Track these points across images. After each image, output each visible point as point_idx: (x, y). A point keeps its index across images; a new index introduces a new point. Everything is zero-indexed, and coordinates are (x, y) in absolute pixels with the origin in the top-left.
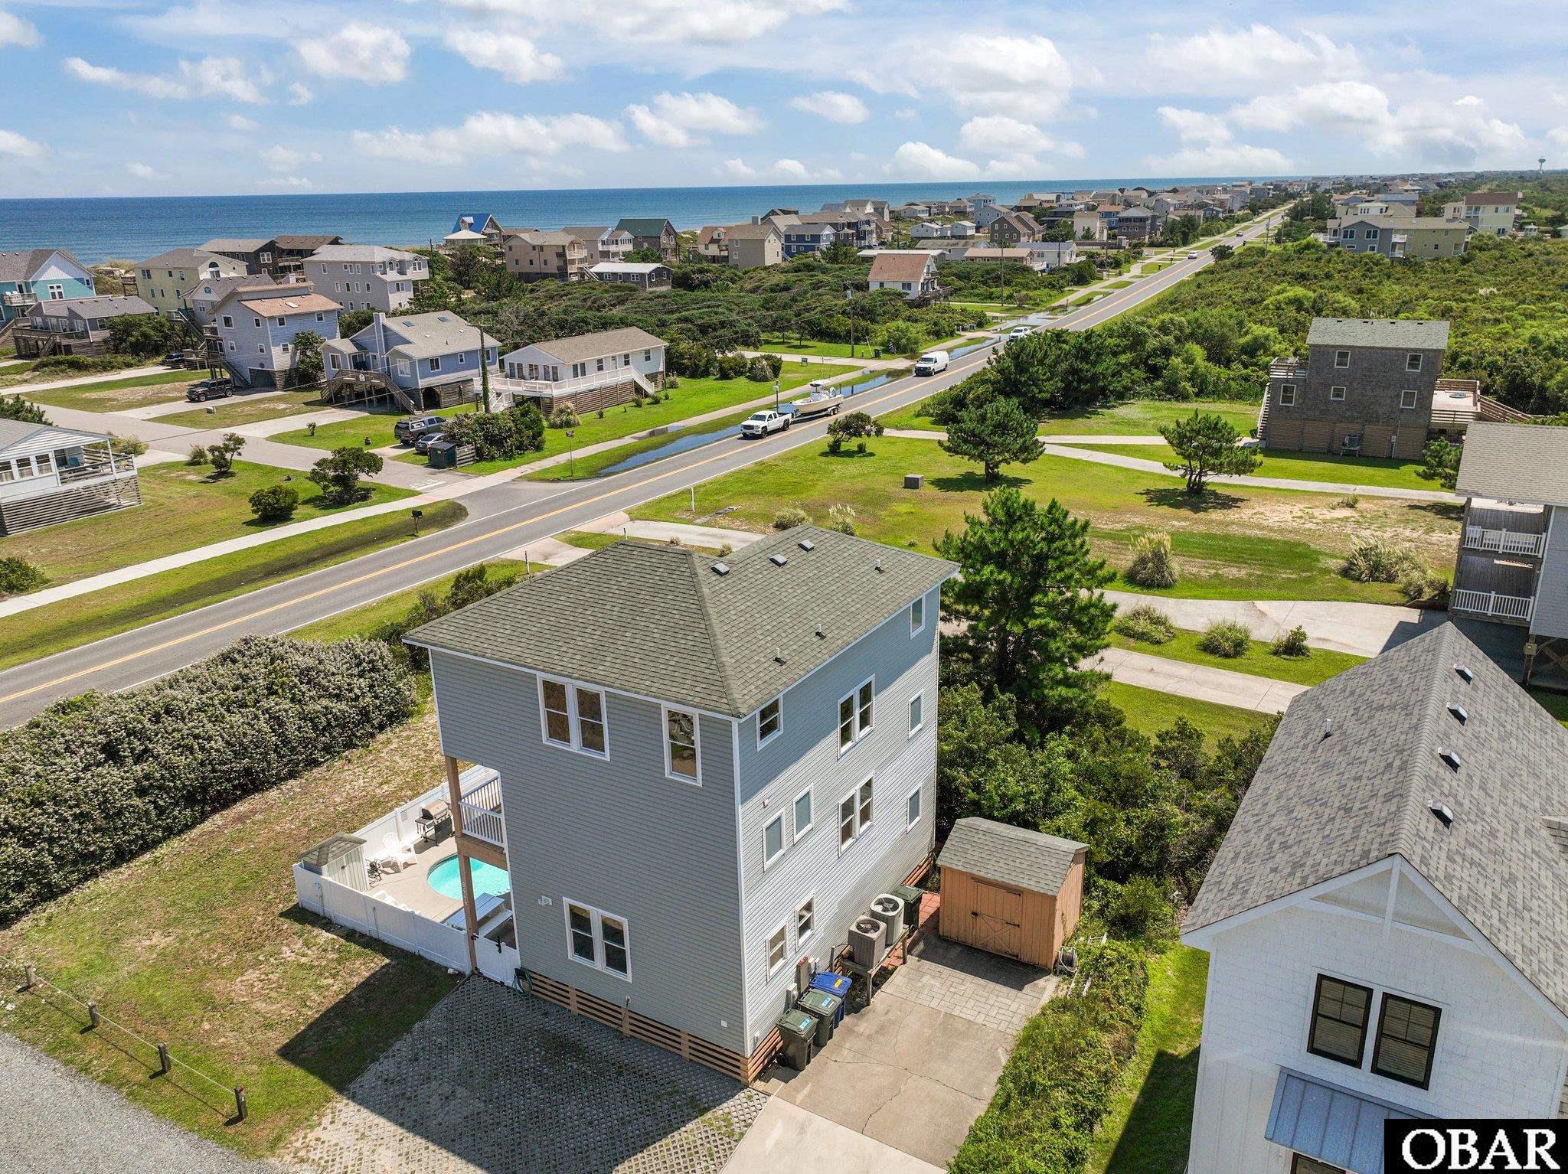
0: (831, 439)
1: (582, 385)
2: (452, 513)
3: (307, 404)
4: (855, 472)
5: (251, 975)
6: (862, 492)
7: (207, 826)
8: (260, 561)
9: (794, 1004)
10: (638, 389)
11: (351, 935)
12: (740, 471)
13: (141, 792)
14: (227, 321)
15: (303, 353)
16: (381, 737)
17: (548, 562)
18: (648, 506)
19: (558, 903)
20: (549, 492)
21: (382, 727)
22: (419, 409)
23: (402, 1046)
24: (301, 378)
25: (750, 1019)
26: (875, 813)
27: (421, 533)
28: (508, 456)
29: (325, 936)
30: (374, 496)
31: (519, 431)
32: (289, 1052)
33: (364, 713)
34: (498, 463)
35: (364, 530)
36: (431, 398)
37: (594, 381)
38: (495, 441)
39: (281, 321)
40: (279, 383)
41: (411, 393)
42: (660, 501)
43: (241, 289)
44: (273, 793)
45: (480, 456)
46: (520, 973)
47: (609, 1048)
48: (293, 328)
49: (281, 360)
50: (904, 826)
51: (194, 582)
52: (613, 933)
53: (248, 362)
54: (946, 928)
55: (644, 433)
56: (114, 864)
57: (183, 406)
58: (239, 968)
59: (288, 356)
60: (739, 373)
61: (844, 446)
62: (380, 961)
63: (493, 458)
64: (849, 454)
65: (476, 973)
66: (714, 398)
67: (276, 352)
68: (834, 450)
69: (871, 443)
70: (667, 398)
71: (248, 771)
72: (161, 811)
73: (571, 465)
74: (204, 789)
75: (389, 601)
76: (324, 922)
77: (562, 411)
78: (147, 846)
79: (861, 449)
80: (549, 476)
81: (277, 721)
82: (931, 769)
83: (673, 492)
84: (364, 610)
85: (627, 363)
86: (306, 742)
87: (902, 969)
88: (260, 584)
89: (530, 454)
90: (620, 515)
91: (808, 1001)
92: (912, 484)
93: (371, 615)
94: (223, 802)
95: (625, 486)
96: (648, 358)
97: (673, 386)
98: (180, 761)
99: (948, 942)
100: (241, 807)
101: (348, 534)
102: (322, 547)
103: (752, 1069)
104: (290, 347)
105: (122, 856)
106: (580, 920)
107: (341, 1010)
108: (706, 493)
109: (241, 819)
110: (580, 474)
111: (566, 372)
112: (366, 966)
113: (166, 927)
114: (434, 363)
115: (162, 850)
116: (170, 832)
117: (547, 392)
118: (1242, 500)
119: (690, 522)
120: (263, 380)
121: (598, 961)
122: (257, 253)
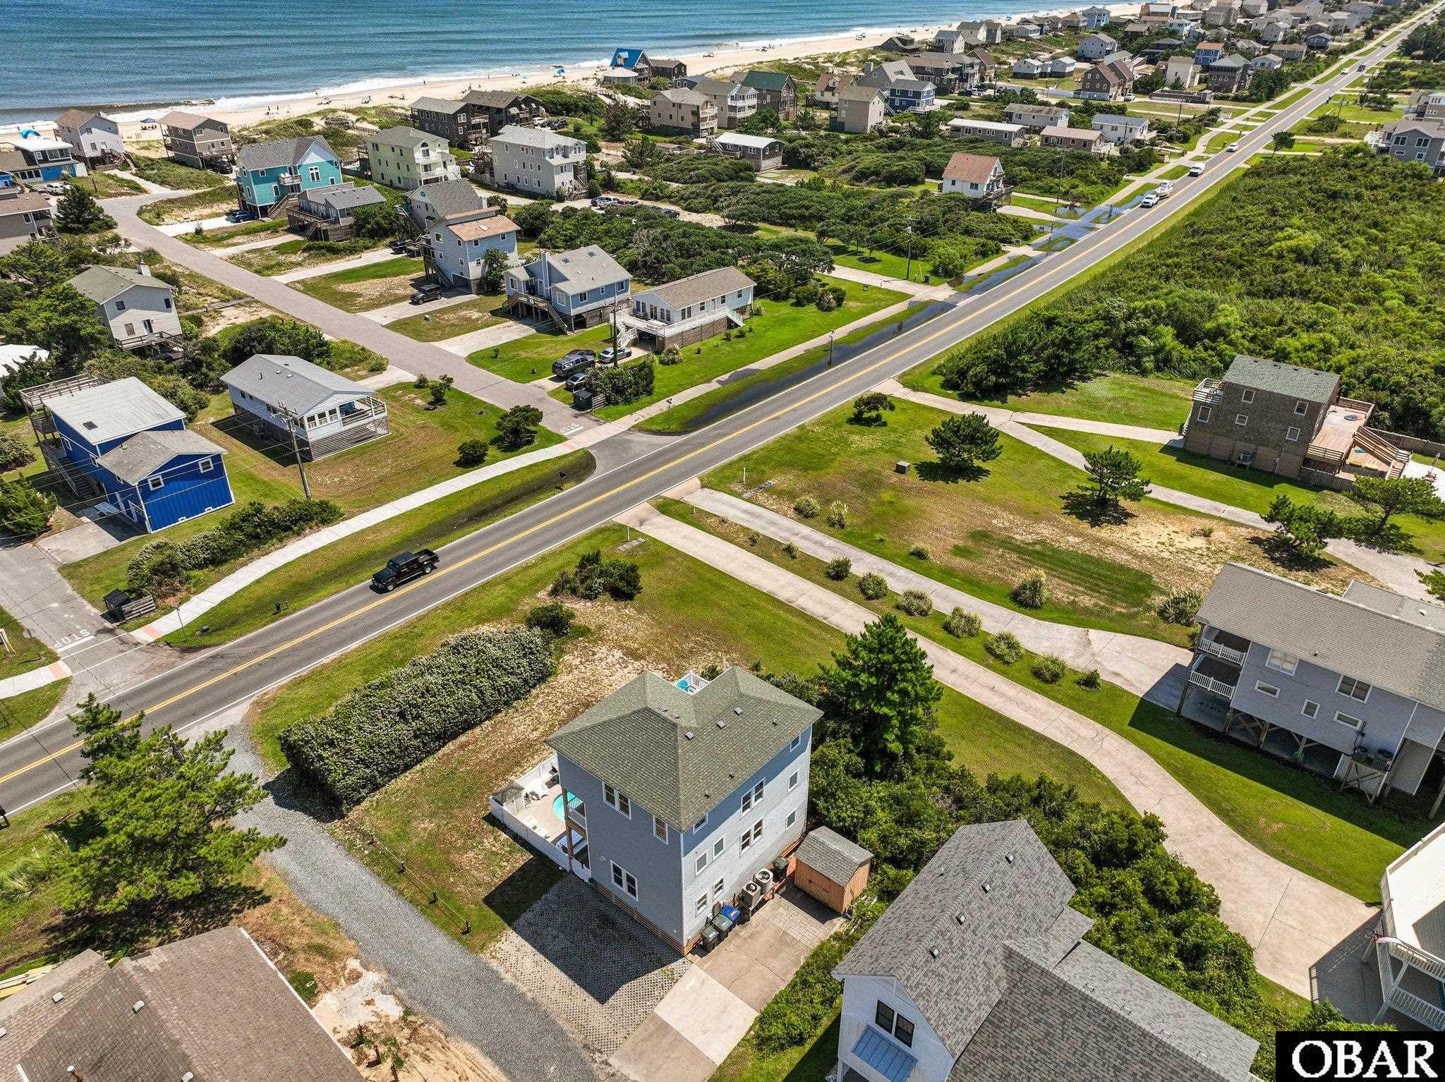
0: (856, 410)
1: (687, 325)
2: (582, 465)
3: (494, 313)
4: (866, 446)
5: (471, 854)
6: (864, 474)
7: (445, 750)
8: (464, 505)
9: (709, 923)
10: (730, 324)
11: (516, 837)
12: (783, 438)
13: (416, 737)
14: (438, 237)
15: (491, 265)
17: (643, 529)
18: (715, 473)
19: (607, 862)
20: (653, 446)
21: (534, 686)
22: (570, 330)
23: (536, 906)
24: (490, 286)
25: (686, 932)
26: (763, 831)
27: (565, 486)
28: (627, 401)
29: (504, 836)
30: (536, 442)
31: (636, 384)
32: (488, 901)
33: (526, 681)
34: (621, 407)
35: (529, 477)
36: (580, 322)
37: (699, 320)
38: (619, 391)
39: (476, 242)
40: (474, 288)
41: (566, 318)
42: (724, 468)
43: (448, 217)
44: (477, 730)
45: (608, 401)
46: (591, 880)
47: (628, 926)
48: (483, 248)
49: (475, 271)
50: (784, 829)
51: (428, 522)
52: (630, 880)
53: (452, 272)
54: (797, 882)
55: (726, 376)
56: (404, 771)
57: (405, 310)
58: (465, 849)
59: (480, 268)
60: (810, 301)
61: (866, 415)
62: (528, 856)
63: (617, 403)
64: (869, 422)
65: (572, 872)
66: (787, 333)
67: (472, 265)
68: (857, 419)
69: (885, 414)
70: (751, 330)
71: (466, 720)
72: (425, 744)
73: (668, 416)
74: (445, 733)
75: (543, 559)
76: (504, 828)
77: (670, 351)
78: (419, 761)
79: (878, 418)
80: (654, 427)
81: (481, 693)
82: (806, 798)
83: (734, 457)
84: (527, 568)
85: (723, 301)
86: (494, 702)
87: (771, 902)
88: (466, 530)
89: (644, 398)
90: (694, 481)
91: (716, 922)
92: (901, 470)
93: (532, 572)
94: (454, 736)
95: (703, 445)
96: (740, 296)
97: (757, 313)
98: (434, 719)
99: (799, 889)
100: (462, 738)
101: (517, 482)
102: (502, 494)
103: (686, 951)
104: (482, 261)
105: (407, 767)
106: (617, 871)
107: (510, 881)
108: (758, 462)
109: (462, 747)
110: (674, 427)
111: (676, 316)
112: (523, 858)
113: (433, 815)
114: (583, 296)
115: (425, 764)
116: (431, 753)
117: (661, 332)
118: (1131, 516)
119: (739, 496)
120: (462, 285)
121: (625, 889)
122: (455, 115)
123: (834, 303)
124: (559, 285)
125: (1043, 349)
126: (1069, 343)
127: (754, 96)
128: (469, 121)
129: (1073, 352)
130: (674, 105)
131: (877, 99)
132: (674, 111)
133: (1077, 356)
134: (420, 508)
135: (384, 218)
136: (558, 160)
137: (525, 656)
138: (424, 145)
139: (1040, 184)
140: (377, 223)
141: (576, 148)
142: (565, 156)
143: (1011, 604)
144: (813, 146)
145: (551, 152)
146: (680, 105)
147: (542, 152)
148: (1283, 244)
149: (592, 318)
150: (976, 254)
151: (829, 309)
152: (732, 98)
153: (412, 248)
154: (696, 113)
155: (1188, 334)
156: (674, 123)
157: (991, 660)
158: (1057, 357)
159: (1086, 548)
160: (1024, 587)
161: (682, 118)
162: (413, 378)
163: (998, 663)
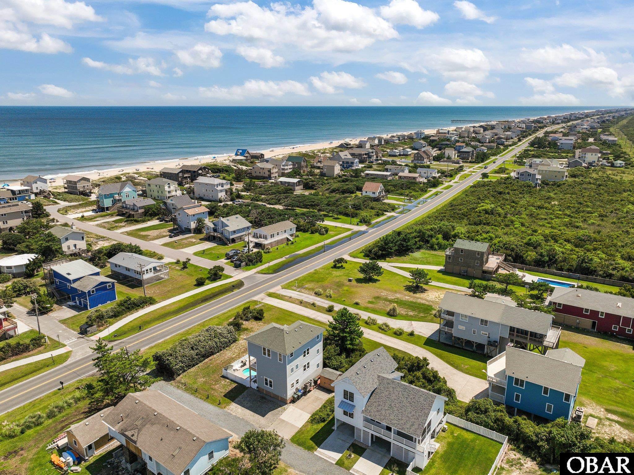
0: (334, 264)
1: (273, 240)
2: (240, 284)
3: (201, 239)
4: (338, 275)
5: (218, 385)
6: (338, 282)
7: (205, 361)
8: (200, 297)
9: (295, 393)
10: (288, 240)
11: (232, 380)
12: (310, 273)
13: (197, 355)
14: (179, 214)
15: (199, 223)
16: (232, 345)
17: (263, 301)
18: (286, 284)
19: (263, 377)
20: (263, 278)
21: (232, 343)
22: (230, 243)
23: (241, 397)
24: (198, 231)
25: (288, 394)
26: (310, 367)
27: (234, 290)
28: (254, 264)
29: (228, 380)
30: (222, 278)
31: (257, 258)
32: (225, 396)
33: (230, 341)
34: (251, 267)
35: (221, 288)
36: (233, 241)
37: (276, 238)
38: (251, 261)
39: (194, 215)
40: (192, 232)
41: (228, 239)
42: (289, 283)
43: (184, 207)
44: (215, 356)
45: (247, 265)
46: (257, 387)
47: (269, 398)
48: (196, 217)
49: (193, 225)
50: (316, 369)
51: (187, 303)
52: (270, 382)
53: (184, 226)
54: (321, 385)
55: (288, 256)
56: (193, 367)
57: (167, 240)
58: (216, 384)
59: (195, 224)
60: (316, 232)
61: (338, 265)
62: (236, 384)
63: (250, 265)
64: (339, 268)
65: (251, 387)
66: (308, 242)
67: (192, 223)
68: (335, 267)
69: (344, 265)
70: (295, 242)
71: (212, 352)
72: (199, 358)
73: (269, 268)
74: (205, 354)
75: (229, 311)
76: (228, 378)
77: (267, 249)
78: (197, 364)
79: (342, 266)
80: (264, 272)
81: (216, 343)
82: (322, 360)
83: (293, 280)
84: (224, 313)
85: (285, 232)
86: (220, 346)
87: (313, 391)
88: (201, 304)
89: (259, 264)
90: (279, 287)
91: (297, 393)
92: (350, 281)
93: (226, 315)
94: (208, 357)
95: (281, 277)
96: (291, 230)
97: (298, 236)
98: (202, 350)
99: (321, 387)
100: (210, 358)
101: (217, 290)
102: (212, 293)
103: (288, 402)
104: (196, 222)
105: (194, 366)
106: (266, 380)
107: (231, 391)
108: (300, 281)
109: (210, 360)
110: (270, 272)
111: (269, 237)
112: (234, 385)
113: (204, 377)
114: (234, 232)
115: (199, 365)
116: (201, 362)
117: (264, 243)
118: (427, 290)
119: (295, 290)
120: (188, 231)
121: (269, 386)
122: (178, 173)
123: (325, 232)
124: (226, 228)
125: (397, 242)
126: (406, 239)
127: (291, 165)
128: (183, 176)
129: (407, 242)
130: (261, 168)
131: (337, 165)
132: (261, 171)
133: (409, 244)
134: (184, 299)
135: (156, 209)
136: (220, 188)
137: (229, 333)
138: (169, 184)
139: (398, 192)
140: (153, 211)
141: (227, 184)
142: (222, 187)
143: (387, 316)
144: (314, 181)
145: (217, 185)
146: (263, 168)
147: (214, 185)
148: (481, 208)
149: (238, 239)
150: (375, 215)
151: (323, 234)
152: (283, 166)
153: (167, 219)
154: (269, 171)
155: (446, 237)
156: (261, 175)
157: (381, 330)
158: (402, 244)
159: (411, 299)
160: (391, 310)
161: (264, 173)
162: (175, 261)
163: (383, 331)
